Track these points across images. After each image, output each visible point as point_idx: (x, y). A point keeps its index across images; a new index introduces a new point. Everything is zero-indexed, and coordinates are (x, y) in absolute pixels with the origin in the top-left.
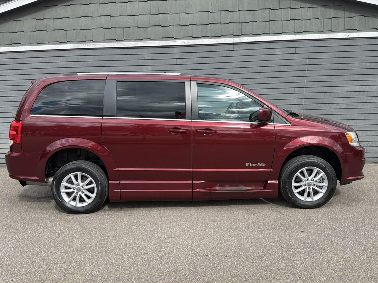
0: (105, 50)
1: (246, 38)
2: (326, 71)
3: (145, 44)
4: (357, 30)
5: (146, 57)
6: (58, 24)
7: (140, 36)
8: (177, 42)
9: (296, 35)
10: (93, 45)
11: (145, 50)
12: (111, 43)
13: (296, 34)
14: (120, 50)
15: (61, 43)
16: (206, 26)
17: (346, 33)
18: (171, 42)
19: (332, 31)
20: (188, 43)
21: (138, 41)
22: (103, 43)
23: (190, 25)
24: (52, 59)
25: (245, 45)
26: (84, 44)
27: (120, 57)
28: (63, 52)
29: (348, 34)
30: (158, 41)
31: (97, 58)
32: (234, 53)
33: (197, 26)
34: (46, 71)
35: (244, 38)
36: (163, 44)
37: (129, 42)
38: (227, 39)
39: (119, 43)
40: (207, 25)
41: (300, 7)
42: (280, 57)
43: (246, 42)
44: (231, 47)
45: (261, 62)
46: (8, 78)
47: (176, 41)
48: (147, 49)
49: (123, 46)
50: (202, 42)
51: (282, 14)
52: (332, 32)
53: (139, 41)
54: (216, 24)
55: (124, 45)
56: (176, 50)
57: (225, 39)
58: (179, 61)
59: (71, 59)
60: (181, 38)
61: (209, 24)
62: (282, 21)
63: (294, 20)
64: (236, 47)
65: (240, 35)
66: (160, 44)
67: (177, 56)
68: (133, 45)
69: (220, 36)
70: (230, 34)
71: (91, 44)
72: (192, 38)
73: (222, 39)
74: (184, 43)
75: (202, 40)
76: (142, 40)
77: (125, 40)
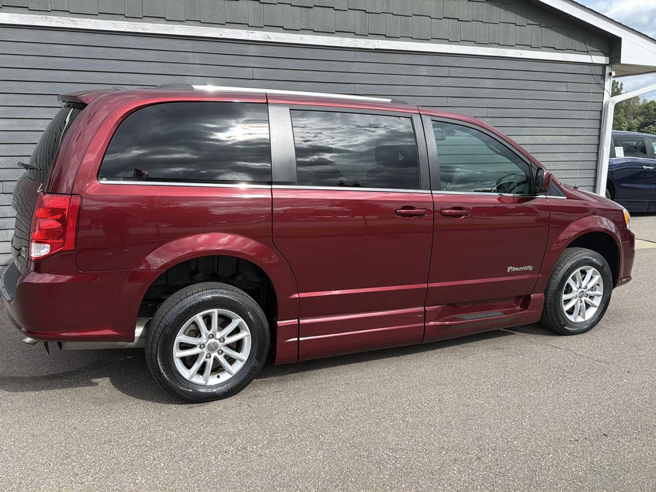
0: (99, 36)
1: (376, 41)
2: (489, 109)
3: (189, 32)
4: (531, 47)
5: (191, 58)
7: (180, 13)
8: (254, 34)
9: (452, 46)
10: (71, 20)
11: (188, 45)
12: (114, 22)
13: (450, 44)
14: (134, 38)
16: (308, 9)
17: (517, 51)
18: (243, 33)
19: (499, 45)
20: (276, 38)
21: (174, 22)
22: (93, 20)
23: (278, 4)
25: (374, 54)
26: (48, 17)
27: (132, 54)
30: (216, 29)
32: (356, 67)
33: (293, 7)
35: (373, 40)
36: (228, 34)
37: (155, 25)
38: (344, 38)
39: (133, 23)
40: (310, 9)
42: (426, 81)
43: (376, 49)
44: (350, 55)
45: (398, 87)
47: (252, 33)
48: (193, 42)
49: (143, 31)
50: (301, 39)
51: (431, 6)
53: (176, 23)
54: (326, 8)
55: (143, 29)
56: (252, 50)
57: (341, 38)
58: (257, 73)
60: (263, 27)
61: (314, 8)
62: (431, 18)
63: (449, 18)
64: (360, 56)
65: (367, 35)
66: (221, 35)
67: (253, 62)
68: (163, 29)
69: (334, 33)
70: (350, 30)
71: (65, 18)
72: (282, 28)
73: (337, 38)
74: (268, 37)
75: (301, 35)
76: (183, 22)
77: (144, 19)
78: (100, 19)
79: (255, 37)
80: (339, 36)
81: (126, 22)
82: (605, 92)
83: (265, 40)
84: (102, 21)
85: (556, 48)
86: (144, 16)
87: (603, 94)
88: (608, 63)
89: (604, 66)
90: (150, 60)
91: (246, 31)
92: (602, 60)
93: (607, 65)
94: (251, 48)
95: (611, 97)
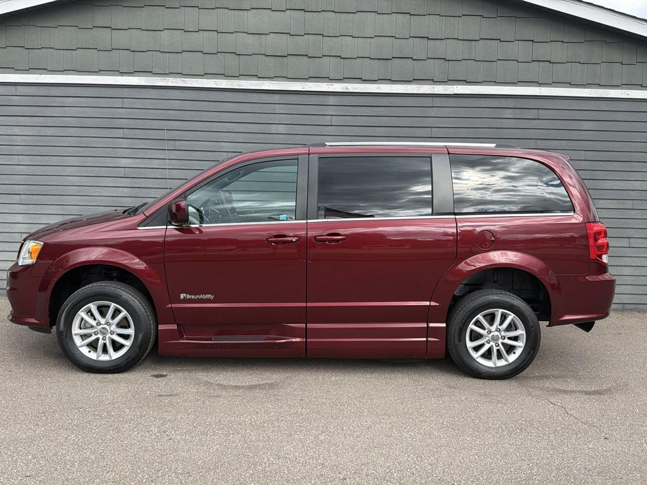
0: (204, 92)
1: (455, 86)
2: (587, 152)
3: (277, 87)
4: (642, 86)
5: (278, 109)
6: (120, 38)
7: (270, 71)
8: (334, 86)
10: (183, 81)
11: (276, 98)
12: (216, 81)
13: (540, 87)
14: (231, 93)
15: (122, 74)
16: (387, 61)
17: (623, 91)
18: (323, 86)
19: (600, 85)
20: (354, 89)
21: (264, 79)
22: (200, 80)
23: (358, 59)
24: (102, 102)
25: (452, 100)
26: (167, 79)
27: (230, 107)
28: (125, 90)
29: (628, 91)
30: (300, 83)
31: (189, 105)
32: (433, 112)
33: (372, 60)
34: (90, 122)
35: (452, 86)
36: (310, 87)
37: (248, 81)
38: (422, 86)
39: (231, 81)
40: (389, 61)
41: (549, 41)
42: (512, 123)
43: (454, 94)
44: (427, 102)
46: (17, 130)
47: (332, 85)
48: (279, 95)
49: (238, 88)
50: (378, 88)
51: (517, 49)
52: (600, 87)
53: (266, 79)
54: (404, 59)
55: (238, 85)
56: (332, 100)
57: (418, 86)
58: (336, 120)
59: (139, 104)
60: (342, 79)
61: (393, 59)
62: (517, 62)
63: (539, 61)
64: (438, 102)
65: (445, 82)
66: (303, 88)
67: (331, 110)
68: (255, 85)
69: (411, 81)
70: (428, 78)
71: (178, 79)
72: (359, 80)
73: (413, 86)
74: (346, 89)
75: (379, 85)
76: (272, 79)
77: (241, 77)
78: (205, 78)
79: (334, 88)
80: (417, 84)
81: (226, 80)
83: (344, 91)
84: (207, 80)
86: (240, 75)
91: (326, 83)
94: (331, 98)
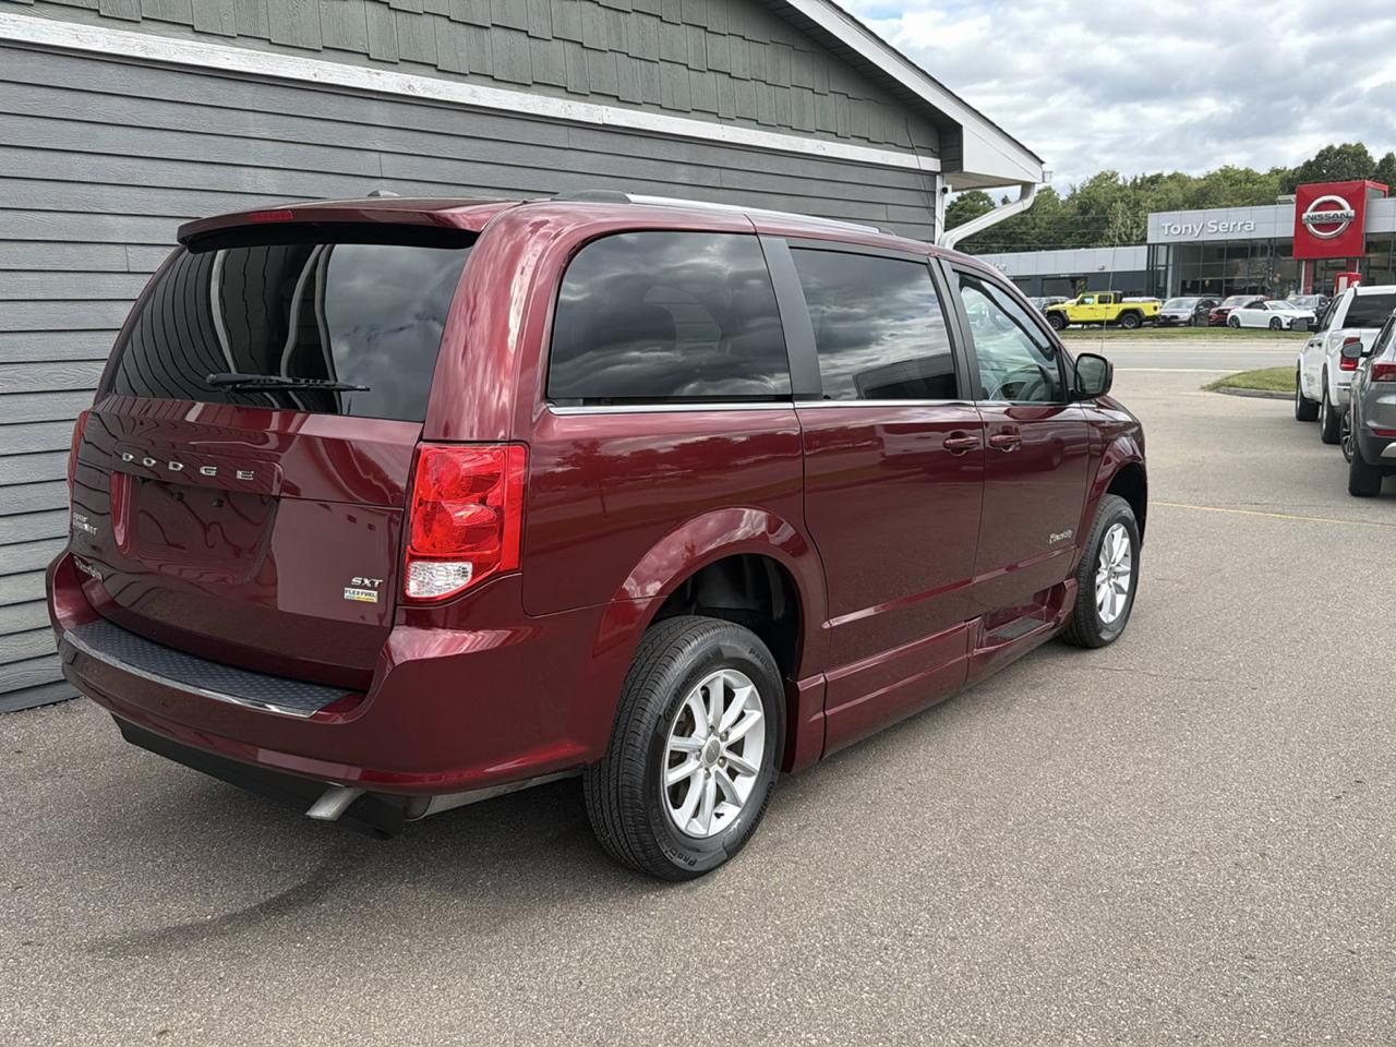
1: (603, 108)
4: (837, 136)
7: (223, 18)
8: (382, 78)
9: (724, 126)
11: (245, 95)
12: (73, 25)
13: (721, 123)
14: (122, 70)
16: (482, 31)
17: (819, 142)
18: (361, 75)
19: (791, 129)
20: (424, 90)
21: (211, 38)
22: (23, 17)
23: (426, 16)
25: (599, 136)
30: (305, 60)
32: (572, 161)
33: (453, 25)
35: (598, 106)
36: (328, 75)
37: (171, 40)
38: (550, 99)
39: (120, 32)
40: (485, 31)
41: (726, 33)
43: (604, 125)
44: (561, 136)
47: (378, 74)
48: (254, 87)
49: (144, 55)
50: (473, 94)
51: (685, 42)
52: (793, 132)
53: (216, 39)
54: (512, 32)
55: (144, 48)
56: (377, 112)
57: (541, 98)
58: (391, 166)
60: (396, 63)
61: (493, 29)
62: (689, 69)
63: (716, 71)
64: (576, 137)
65: (587, 95)
66: (315, 75)
67: (378, 139)
68: (191, 53)
69: (529, 85)
70: (556, 81)
72: (433, 69)
73: (536, 96)
74: (409, 87)
75: (472, 86)
76: (231, 41)
77: (145, 24)
78: (37, 16)
79: (384, 83)
80: (540, 93)
81: (103, 29)
82: (937, 224)
83: (405, 93)
84: (45, 21)
85: (871, 139)
86: (143, 18)
87: (934, 225)
88: (939, 170)
89: (933, 174)
90: (161, 126)
91: (365, 69)
92: (931, 164)
93: (938, 173)
94: (376, 108)
95: (945, 231)
